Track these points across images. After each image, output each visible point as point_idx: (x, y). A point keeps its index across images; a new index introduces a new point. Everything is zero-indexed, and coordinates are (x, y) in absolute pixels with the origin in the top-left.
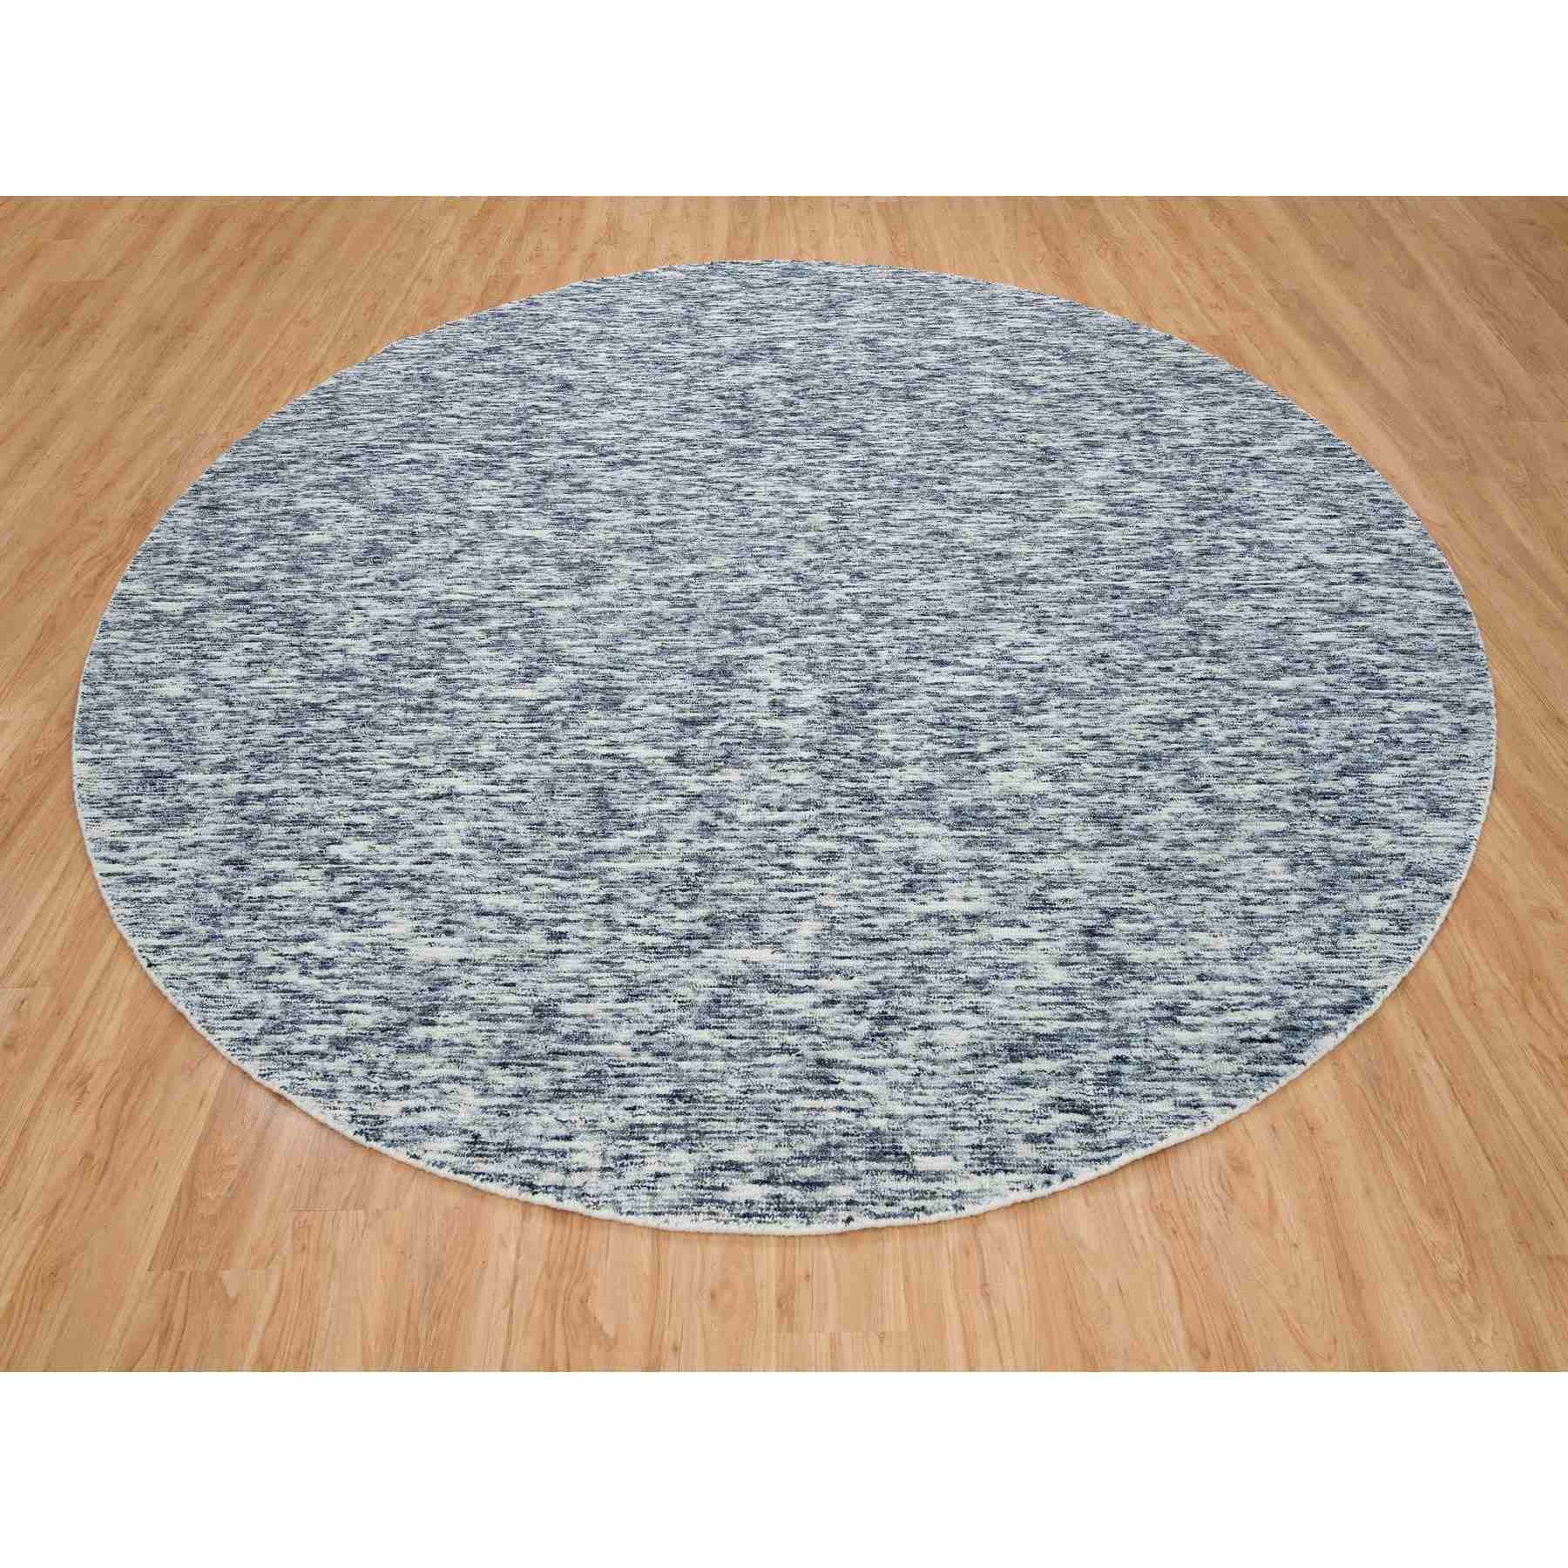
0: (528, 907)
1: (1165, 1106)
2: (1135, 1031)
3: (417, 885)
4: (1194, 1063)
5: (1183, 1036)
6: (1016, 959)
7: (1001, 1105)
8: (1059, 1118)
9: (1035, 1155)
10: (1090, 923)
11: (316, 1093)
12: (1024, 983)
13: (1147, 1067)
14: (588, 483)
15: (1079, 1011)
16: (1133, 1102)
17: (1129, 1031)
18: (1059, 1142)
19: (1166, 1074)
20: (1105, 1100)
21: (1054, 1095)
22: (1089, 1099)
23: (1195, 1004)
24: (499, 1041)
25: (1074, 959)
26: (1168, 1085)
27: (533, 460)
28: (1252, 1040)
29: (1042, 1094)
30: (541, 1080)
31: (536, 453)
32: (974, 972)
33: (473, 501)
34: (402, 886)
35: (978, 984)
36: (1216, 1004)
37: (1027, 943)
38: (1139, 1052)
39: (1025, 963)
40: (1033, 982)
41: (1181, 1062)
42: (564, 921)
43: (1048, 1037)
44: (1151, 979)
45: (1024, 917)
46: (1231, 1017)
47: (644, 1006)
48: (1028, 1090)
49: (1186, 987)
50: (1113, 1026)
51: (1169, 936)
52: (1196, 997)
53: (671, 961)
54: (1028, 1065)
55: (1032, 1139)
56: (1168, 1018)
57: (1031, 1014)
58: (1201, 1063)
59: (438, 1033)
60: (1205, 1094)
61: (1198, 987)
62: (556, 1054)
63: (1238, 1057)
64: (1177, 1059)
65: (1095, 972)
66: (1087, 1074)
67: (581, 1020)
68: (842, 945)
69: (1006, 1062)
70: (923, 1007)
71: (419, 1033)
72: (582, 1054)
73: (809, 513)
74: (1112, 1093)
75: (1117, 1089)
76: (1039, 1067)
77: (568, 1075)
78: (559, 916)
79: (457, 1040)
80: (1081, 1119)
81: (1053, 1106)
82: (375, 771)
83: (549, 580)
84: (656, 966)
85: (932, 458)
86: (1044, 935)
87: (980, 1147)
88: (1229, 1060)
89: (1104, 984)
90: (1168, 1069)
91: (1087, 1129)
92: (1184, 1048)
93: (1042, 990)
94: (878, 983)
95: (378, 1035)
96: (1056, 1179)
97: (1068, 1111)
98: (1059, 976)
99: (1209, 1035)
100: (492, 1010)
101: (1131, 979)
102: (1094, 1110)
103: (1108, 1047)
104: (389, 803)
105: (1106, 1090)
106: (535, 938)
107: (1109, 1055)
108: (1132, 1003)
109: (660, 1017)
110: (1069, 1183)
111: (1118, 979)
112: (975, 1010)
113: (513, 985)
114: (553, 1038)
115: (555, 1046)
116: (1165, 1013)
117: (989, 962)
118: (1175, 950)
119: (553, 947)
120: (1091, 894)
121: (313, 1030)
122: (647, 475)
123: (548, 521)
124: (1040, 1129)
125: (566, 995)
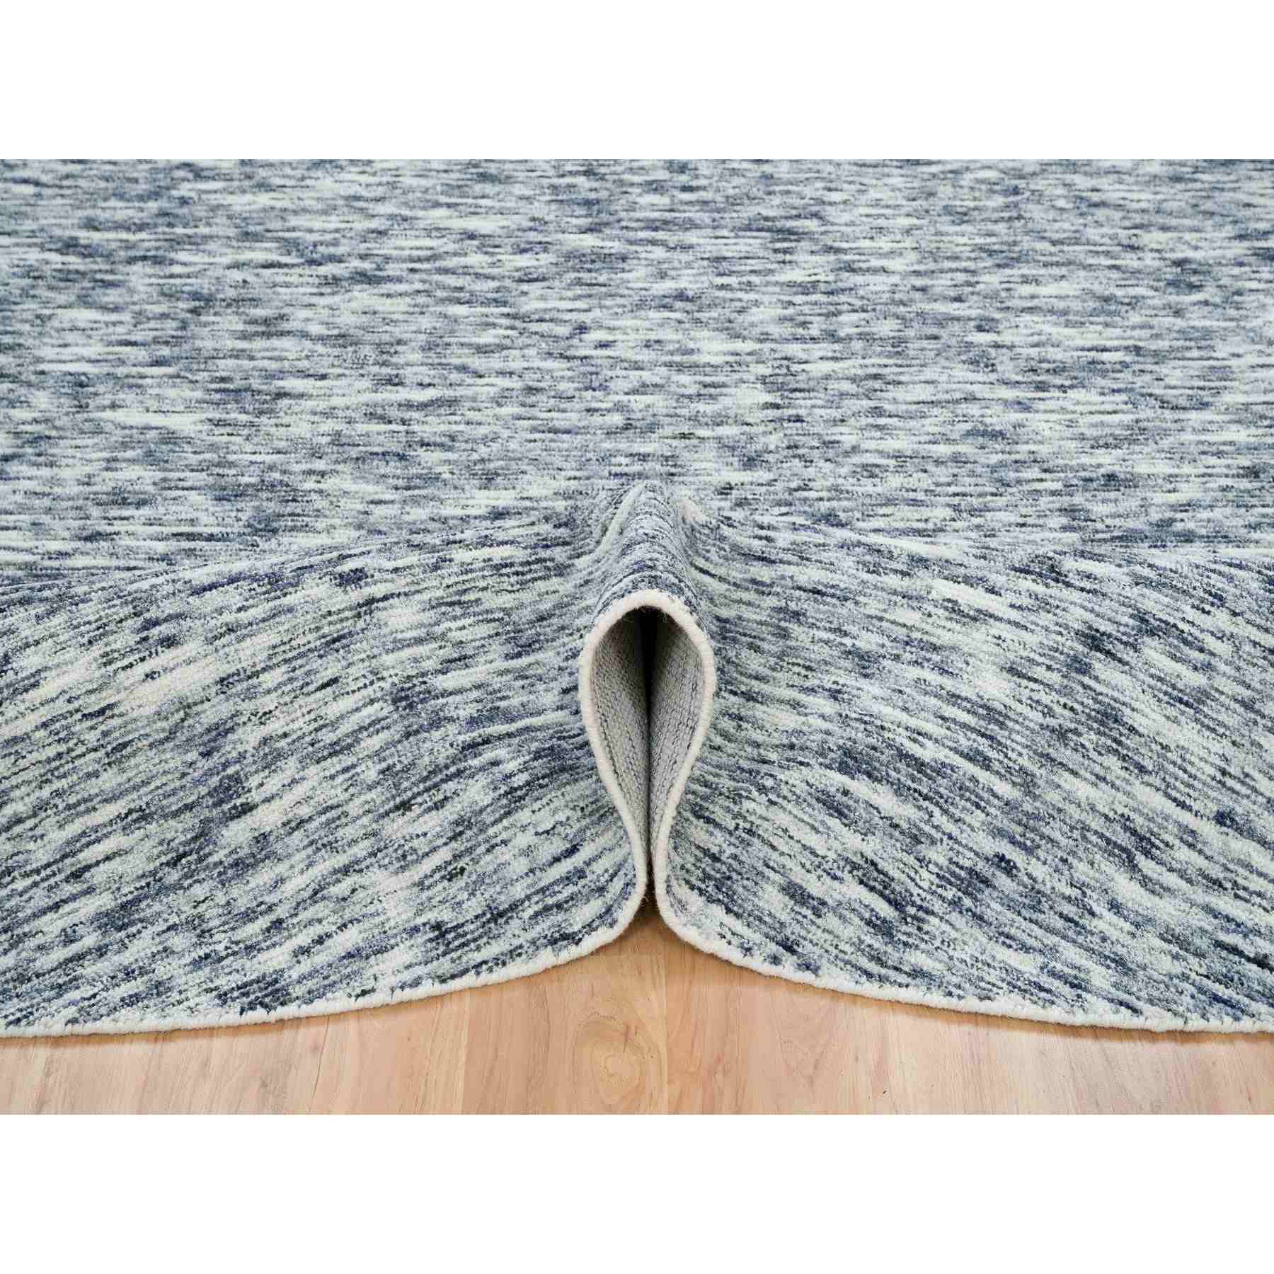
1: (1028, 965)
2: (1056, 835)
4: (1113, 934)
5: (1127, 889)
7: (782, 819)
8: (853, 891)
9: (784, 917)
13: (1036, 898)
15: (992, 754)
16: (977, 932)
17: (1046, 831)
18: (831, 921)
19: (1060, 924)
20: (938, 906)
21: (870, 856)
22: (915, 891)
23: (1183, 854)
25: (1040, 672)
26: (1052, 940)
28: (1234, 950)
29: (852, 841)
36: (1216, 872)
37: (980, 616)
38: (1039, 871)
41: (1095, 922)
43: (920, 765)
44: (1142, 769)
46: (1225, 904)
48: (835, 823)
49: (1186, 818)
50: (1027, 807)
52: (1191, 839)
54: (861, 787)
55: (796, 893)
56: (1124, 850)
57: (913, 723)
58: (1127, 940)
61: (1208, 830)
63: (1193, 961)
64: (1092, 914)
65: (1058, 710)
66: (938, 855)
69: (829, 767)
74: (955, 903)
75: (967, 902)
76: (876, 800)
80: (885, 910)
81: (855, 867)
86: (1014, 615)
88: (1176, 957)
89: (1061, 735)
90: (1068, 919)
91: (883, 928)
92: (1115, 906)
93: (954, 698)
96: (789, 961)
97: (872, 889)
98: (996, 688)
99: (1167, 910)
101: (1110, 750)
102: (912, 910)
103: (999, 833)
105: (950, 893)
107: (991, 846)
108: (1083, 790)
111: (1088, 739)
116: (1124, 839)
124: (815, 886)
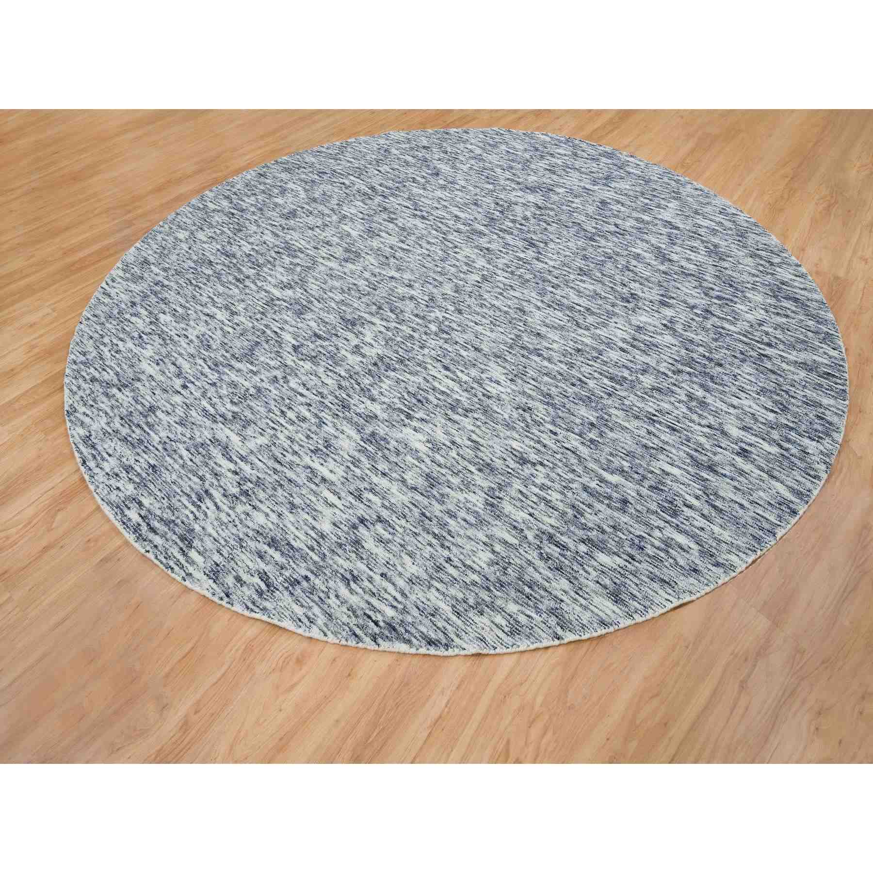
0: (189, 371)
1: (299, 611)
2: (327, 572)
3: (168, 342)
4: (333, 605)
5: (344, 591)
6: (319, 508)
7: (243, 557)
8: (256, 580)
9: (231, 585)
10: (367, 517)
11: (71, 391)
12: (310, 520)
13: (313, 590)
14: (396, 219)
15: (316, 547)
16: (290, 598)
17: (325, 571)
18: (245, 589)
19: (317, 599)
20: (281, 588)
21: (266, 571)
22: (275, 582)
23: (366, 583)
24: (129, 410)
25: (342, 526)
26: (312, 604)
27: (387, 201)
28: (369, 617)
29: (262, 566)
30: (125, 431)
31: (391, 198)
32: (297, 501)
33: (345, 209)
34: (164, 339)
35: (293, 506)
36: (375, 590)
37: (332, 505)
38: (317, 581)
39: (321, 512)
40: (313, 522)
41: (329, 600)
42: (193, 383)
43: (292, 548)
44: (362, 558)
45: (343, 494)
46: (374, 601)
47: (180, 429)
48: (259, 560)
49: (371, 573)
50: (321, 564)
51: (393, 548)
52: (370, 580)
53: (206, 420)
54: (271, 551)
55: (238, 579)
56: (347, 579)
57: (297, 533)
58: (336, 607)
59: (119, 395)
60: (321, 620)
61: (377, 578)
62: (138, 426)
63: (354, 619)
64: (329, 598)
65: (343, 538)
66: (287, 574)
67: (157, 420)
68: (265, 456)
69: (265, 544)
70: (263, 500)
71: (115, 391)
72: (145, 431)
73: (472, 273)
74: (287, 588)
75: (291, 588)
76: (274, 555)
77: (134, 435)
78: (193, 380)
79: (120, 401)
80: (263, 586)
81: (260, 573)
82: (201, 295)
83: (335, 253)
84: (199, 418)
85: (564, 273)
86: (342, 508)
87: (218, 565)
88: (349, 616)
89: (340, 545)
90: (320, 598)
91: (260, 593)
92: (337, 596)
93: (313, 528)
94: (259, 478)
95: (104, 384)
96: (226, 599)
97: (262, 580)
98: (326, 527)
99: (354, 600)
100: (139, 398)
101: (353, 552)
102: (272, 588)
103: (308, 569)
104: (192, 308)
105: (286, 585)
106: (178, 383)
107: (304, 572)
108: (340, 561)
109: (180, 436)
110: (229, 606)
111: (348, 548)
112: (280, 515)
113: (155, 394)
114: (144, 420)
115: (141, 423)
116: (349, 576)
117: (308, 502)
118: (387, 555)
119: (180, 390)
120: (383, 506)
121: (92, 370)
122: (424, 226)
123: (363, 229)
124: (245, 577)
125: (164, 409)
